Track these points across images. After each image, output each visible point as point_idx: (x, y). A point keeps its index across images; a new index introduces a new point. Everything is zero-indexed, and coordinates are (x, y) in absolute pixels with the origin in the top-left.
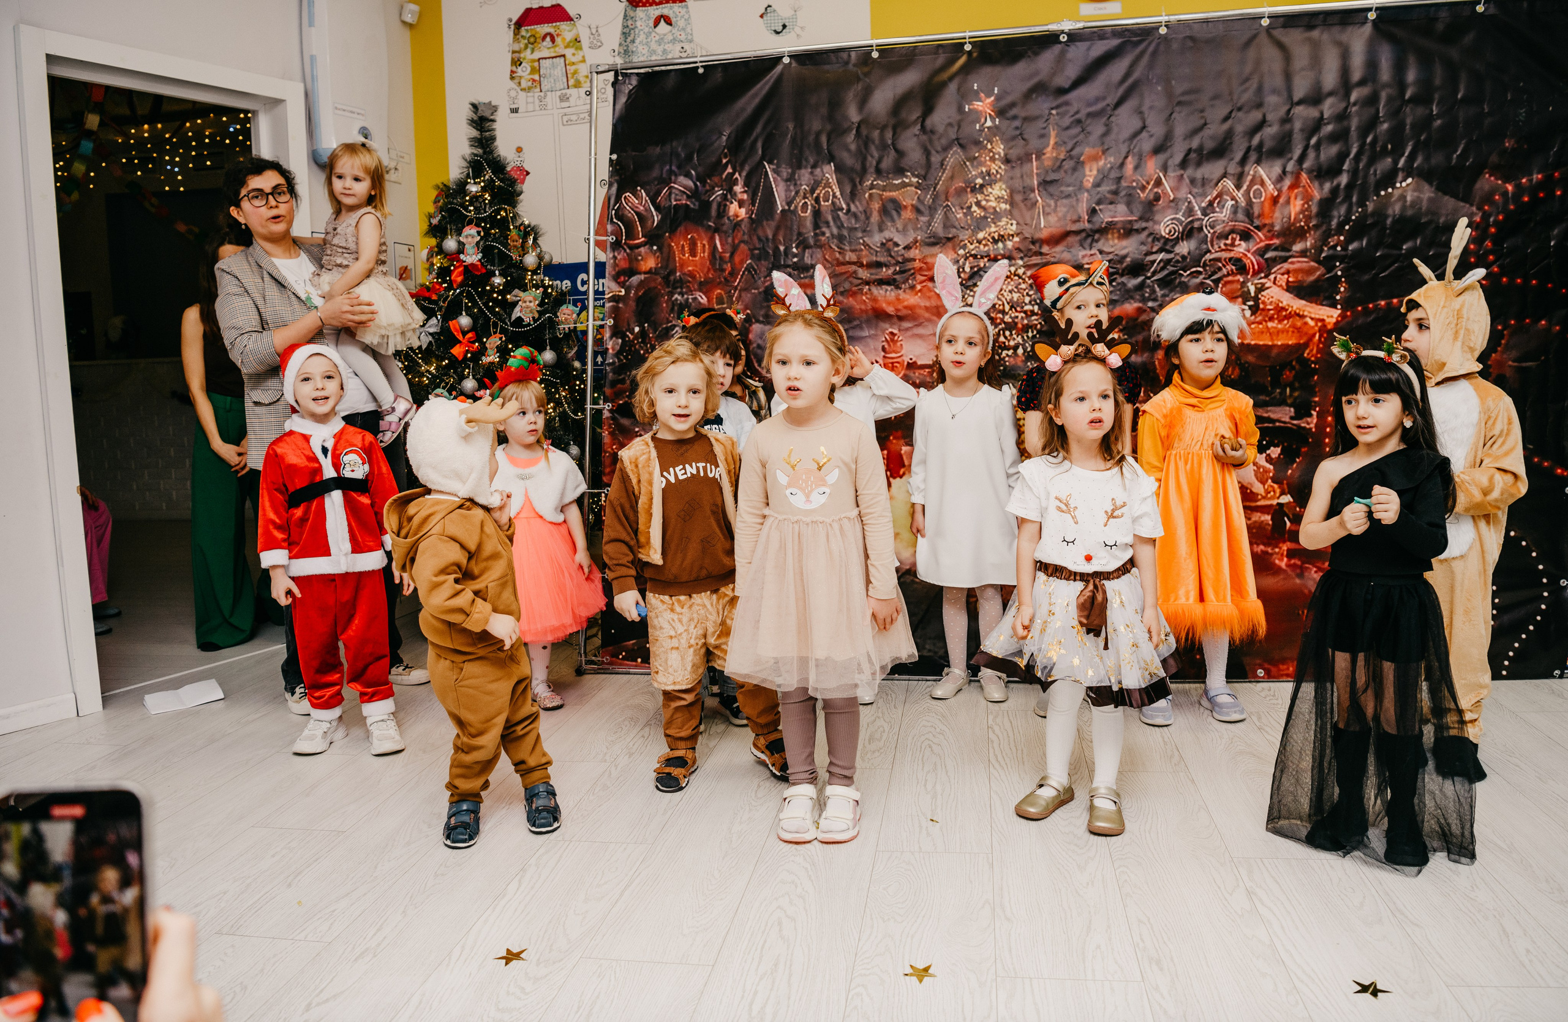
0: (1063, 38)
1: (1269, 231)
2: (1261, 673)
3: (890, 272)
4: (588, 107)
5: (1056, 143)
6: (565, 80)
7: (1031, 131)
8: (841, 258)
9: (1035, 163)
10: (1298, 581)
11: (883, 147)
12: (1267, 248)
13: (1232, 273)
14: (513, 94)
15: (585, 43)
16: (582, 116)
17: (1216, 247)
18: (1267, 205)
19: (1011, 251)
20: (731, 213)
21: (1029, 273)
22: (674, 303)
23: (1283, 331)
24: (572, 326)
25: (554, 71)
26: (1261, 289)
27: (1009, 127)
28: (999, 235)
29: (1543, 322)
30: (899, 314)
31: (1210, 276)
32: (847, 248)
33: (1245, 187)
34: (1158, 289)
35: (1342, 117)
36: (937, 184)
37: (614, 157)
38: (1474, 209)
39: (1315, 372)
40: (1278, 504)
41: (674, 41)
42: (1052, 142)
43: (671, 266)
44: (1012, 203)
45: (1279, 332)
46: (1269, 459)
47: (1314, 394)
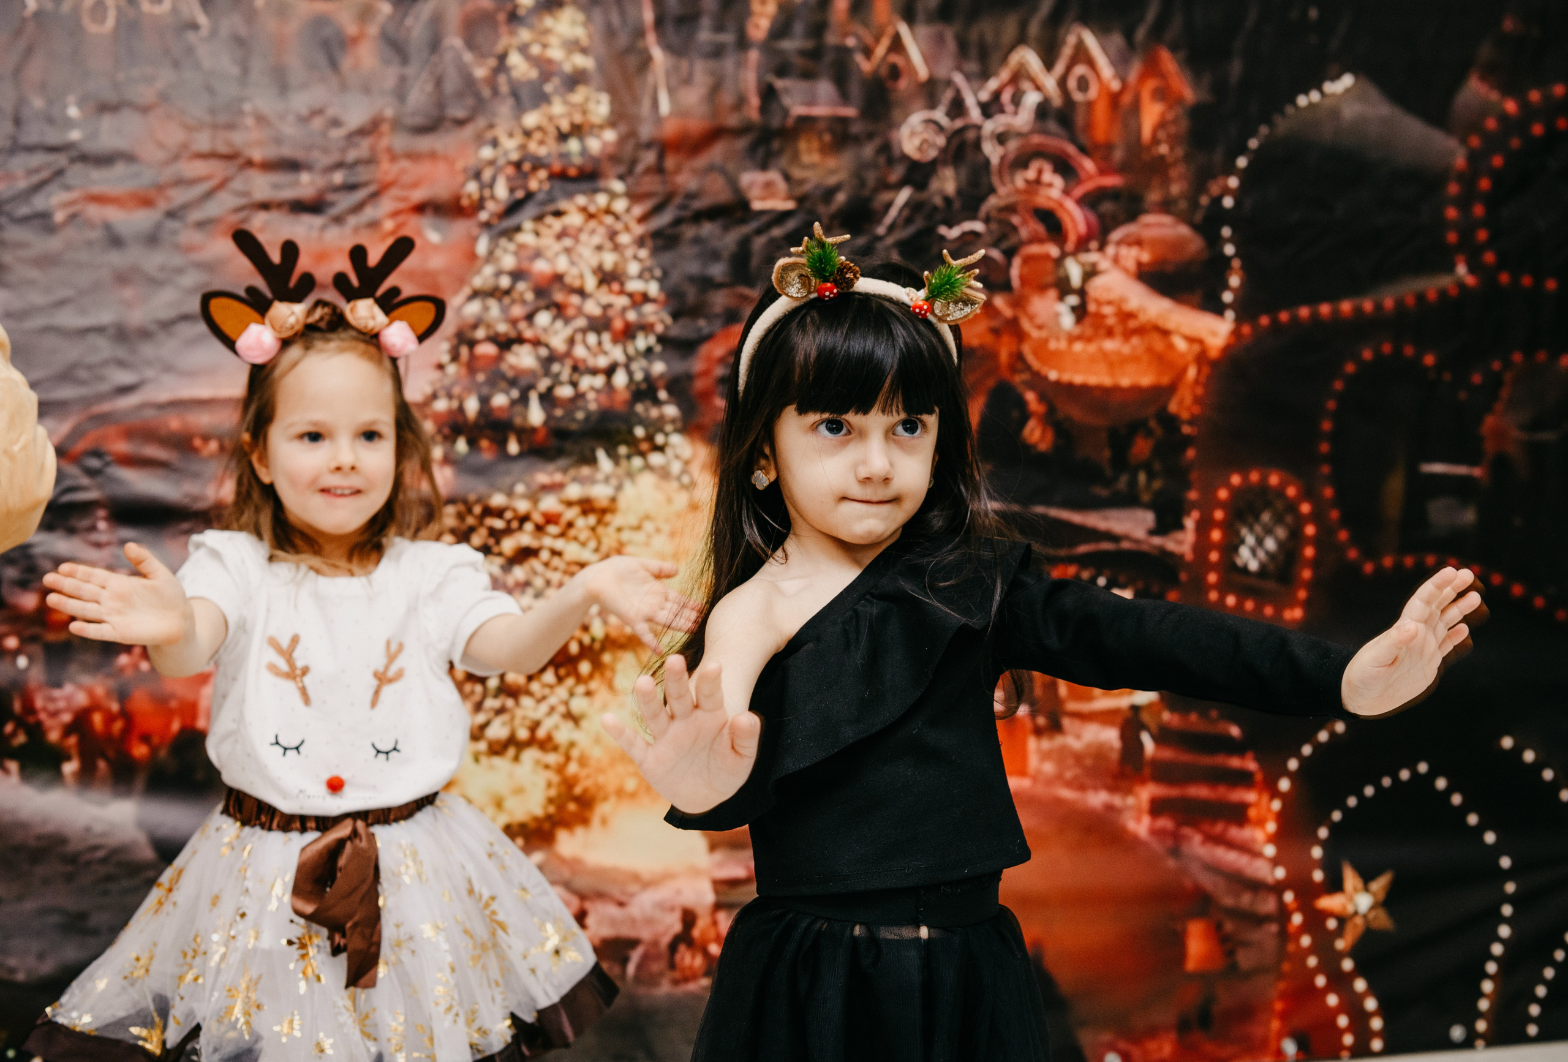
1: (1105, 160)
2: (1113, 1058)
3: (320, 184)
10: (1171, 863)
12: (1101, 193)
13: (1040, 241)
17: (1007, 182)
18: (1100, 107)
19: (596, 161)
21: (638, 210)
23: (1131, 359)
26: (1090, 273)
28: (572, 123)
31: (997, 242)
38: (1456, 141)
39: (1188, 441)
44: (601, 57)
45: (1124, 361)
47: (1187, 485)
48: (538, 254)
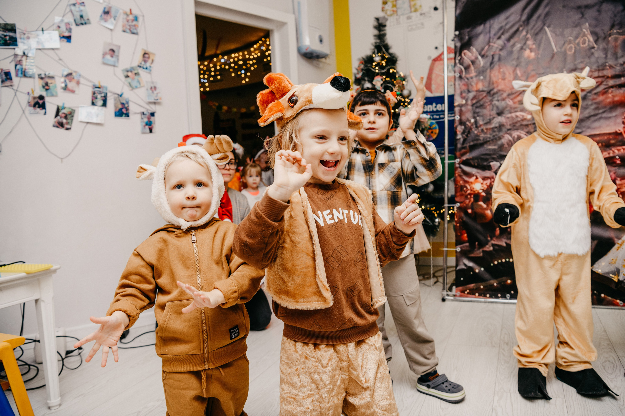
6: (409, 9)
20: (526, 56)
25: (403, 5)
37: (457, 33)
43: (491, 86)
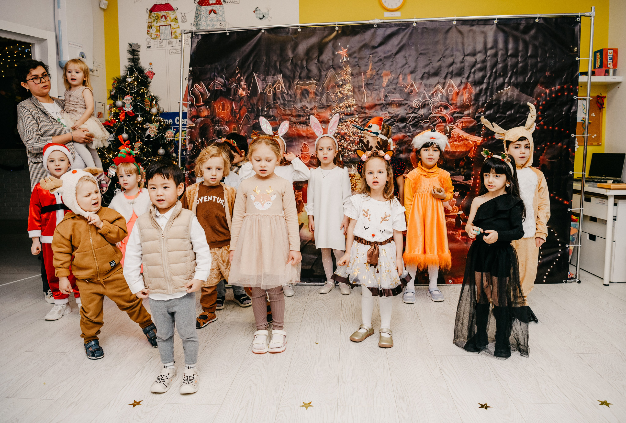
0: (375, 26)
1: (455, 106)
2: (450, 281)
3: (304, 119)
4: (180, 47)
5: (372, 68)
6: (171, 35)
7: (362, 63)
8: (284, 113)
9: (363, 76)
10: (465, 245)
11: (302, 68)
12: (454, 112)
13: (441, 122)
14: (148, 40)
15: (179, 20)
16: (178, 51)
17: (434, 112)
18: (454, 95)
19: (353, 111)
20: (239, 93)
21: (360, 121)
22: (215, 130)
23: (460, 146)
24: (172, 139)
25: (165, 31)
26: (452, 129)
27: (354, 61)
28: (349, 105)
29: (560, 144)
30: (308, 136)
31: (432, 123)
32: (287, 109)
33: (446, 88)
34: (411, 128)
35: (484, 61)
36: (324, 84)
37: (191, 69)
38: (534, 99)
39: (472, 162)
40: (458, 214)
41: (217, 20)
42: (370, 68)
43: (214, 115)
44: (354, 92)
45: (459, 146)
46: (454, 197)
47: (472, 171)
48: (342, 129)
